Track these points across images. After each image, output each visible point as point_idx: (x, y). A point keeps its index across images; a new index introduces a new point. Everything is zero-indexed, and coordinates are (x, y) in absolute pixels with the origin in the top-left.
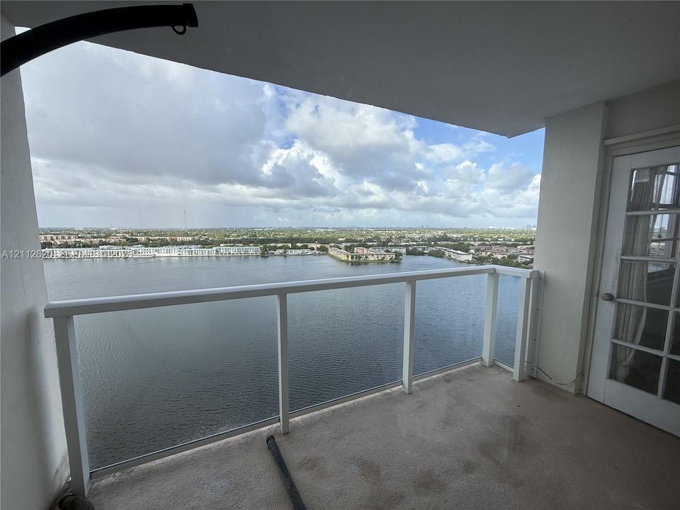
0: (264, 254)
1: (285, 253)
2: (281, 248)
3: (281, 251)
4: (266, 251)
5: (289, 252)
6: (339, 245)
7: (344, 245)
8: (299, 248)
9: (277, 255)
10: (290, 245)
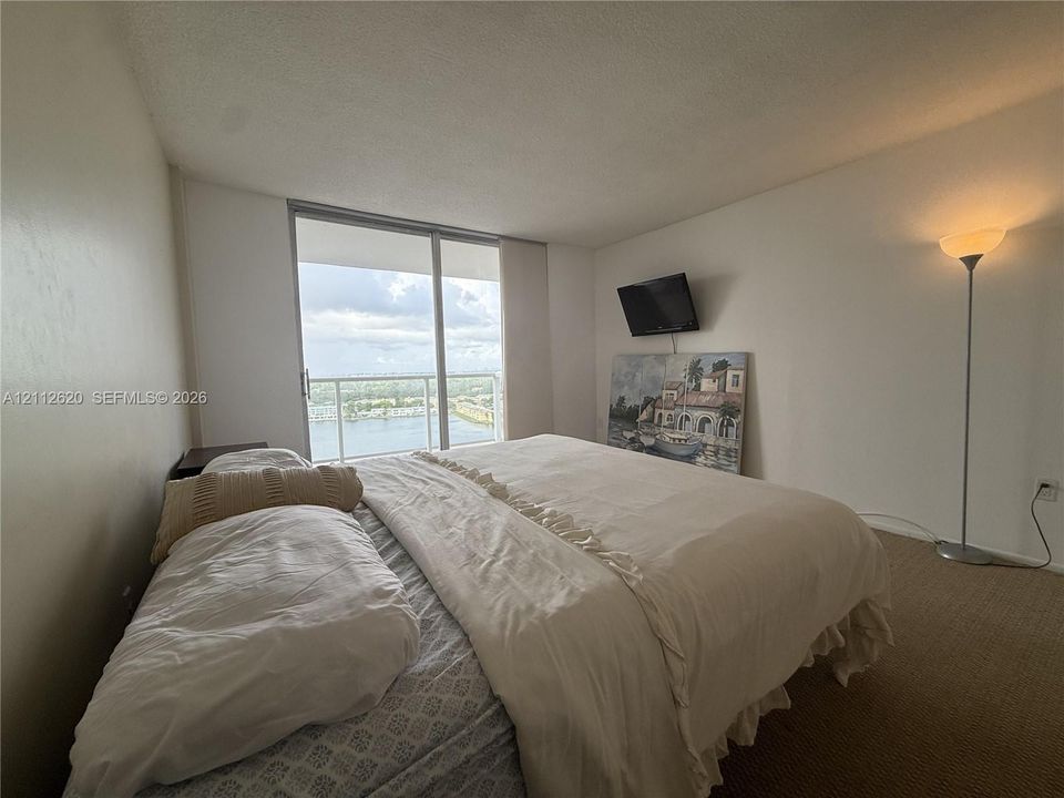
0: (350, 417)
1: (385, 414)
2: (379, 406)
3: (379, 411)
4: (353, 411)
5: (391, 412)
6: (473, 398)
7: (481, 397)
8: (409, 406)
9: (372, 418)
10: (393, 401)
